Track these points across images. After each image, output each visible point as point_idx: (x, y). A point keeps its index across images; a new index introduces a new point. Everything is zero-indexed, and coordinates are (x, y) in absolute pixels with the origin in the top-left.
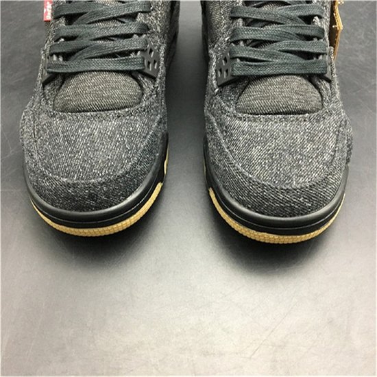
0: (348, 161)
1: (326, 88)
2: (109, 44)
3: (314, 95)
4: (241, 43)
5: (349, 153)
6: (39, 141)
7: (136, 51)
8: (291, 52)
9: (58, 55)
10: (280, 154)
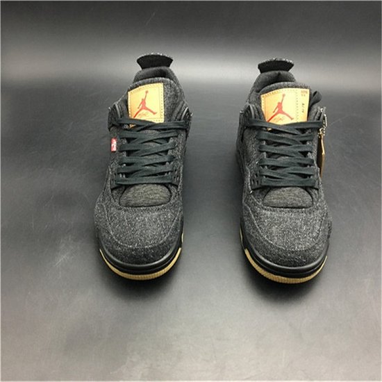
0: (329, 237)
1: (315, 194)
2: (154, 168)
3: (307, 198)
4: (266, 167)
5: (330, 232)
6: (112, 224)
7: (168, 172)
8: (295, 174)
9: (122, 174)
10: (289, 231)
